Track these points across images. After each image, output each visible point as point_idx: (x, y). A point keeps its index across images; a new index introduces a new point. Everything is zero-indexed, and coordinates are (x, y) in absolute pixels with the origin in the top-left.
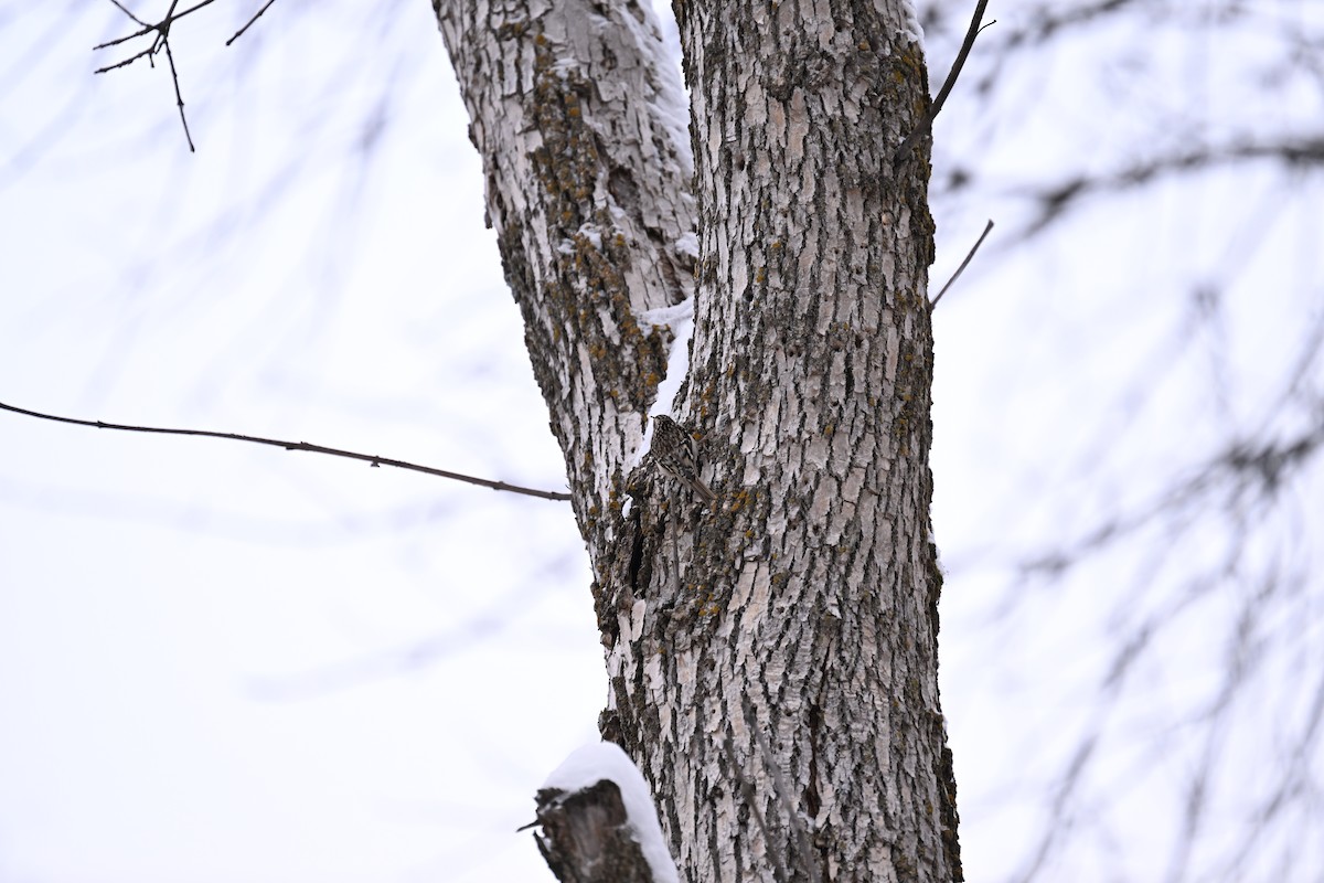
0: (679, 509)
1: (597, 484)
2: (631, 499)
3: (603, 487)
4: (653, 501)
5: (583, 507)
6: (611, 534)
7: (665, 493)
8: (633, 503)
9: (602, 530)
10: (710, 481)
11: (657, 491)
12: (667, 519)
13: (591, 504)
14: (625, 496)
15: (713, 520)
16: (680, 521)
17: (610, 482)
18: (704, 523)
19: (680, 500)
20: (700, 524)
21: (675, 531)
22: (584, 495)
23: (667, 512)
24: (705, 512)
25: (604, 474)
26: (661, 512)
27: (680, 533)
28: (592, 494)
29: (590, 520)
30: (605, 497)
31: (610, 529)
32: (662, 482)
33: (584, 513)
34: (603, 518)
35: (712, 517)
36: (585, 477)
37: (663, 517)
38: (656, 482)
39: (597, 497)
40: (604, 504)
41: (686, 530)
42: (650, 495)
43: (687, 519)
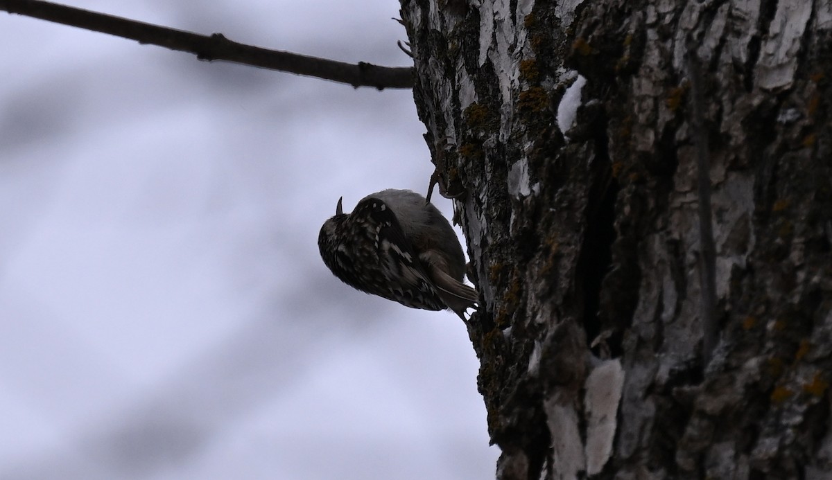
0: (713, 107)
1: (485, 41)
2: (581, 81)
3: (503, 48)
4: (643, 87)
5: (447, 104)
6: (525, 178)
7: (677, 63)
8: (586, 93)
9: (502, 168)
10: (802, 29)
11: (653, 58)
12: (681, 134)
13: (469, 95)
14: (564, 73)
15: (810, 139)
16: (717, 141)
17: (523, 35)
18: (784, 147)
19: (714, 87)
20: (772, 149)
21: (704, 169)
22: (450, 73)
23: (680, 117)
24: (788, 115)
25: (505, 13)
26: (665, 116)
27: (717, 173)
28: (472, 68)
29: (465, 140)
30: (509, 76)
31: (522, 164)
32: (666, 34)
33: (451, 122)
34: (504, 135)
35: (806, 131)
36: (452, 22)
37: (670, 129)
38: (652, 34)
39: (486, 78)
40: (507, 96)
41: (735, 166)
42: (634, 68)
43: (738, 136)
